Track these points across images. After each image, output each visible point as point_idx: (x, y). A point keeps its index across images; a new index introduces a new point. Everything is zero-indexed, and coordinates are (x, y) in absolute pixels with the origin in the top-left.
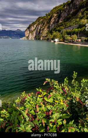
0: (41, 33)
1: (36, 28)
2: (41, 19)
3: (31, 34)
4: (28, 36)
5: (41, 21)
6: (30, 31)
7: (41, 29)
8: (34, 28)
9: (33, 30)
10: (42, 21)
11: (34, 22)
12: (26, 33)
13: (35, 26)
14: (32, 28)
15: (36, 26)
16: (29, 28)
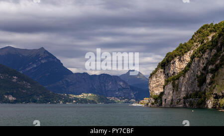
0: (208, 81)
1: (189, 65)
2: (211, 31)
3: (170, 86)
4: (162, 94)
5: (210, 38)
6: (167, 75)
7: (210, 67)
8: (184, 66)
9: (178, 70)
10: (212, 41)
11: (185, 45)
12: (152, 85)
13: (187, 57)
14: (177, 63)
15: (192, 58)
16: (164, 65)
